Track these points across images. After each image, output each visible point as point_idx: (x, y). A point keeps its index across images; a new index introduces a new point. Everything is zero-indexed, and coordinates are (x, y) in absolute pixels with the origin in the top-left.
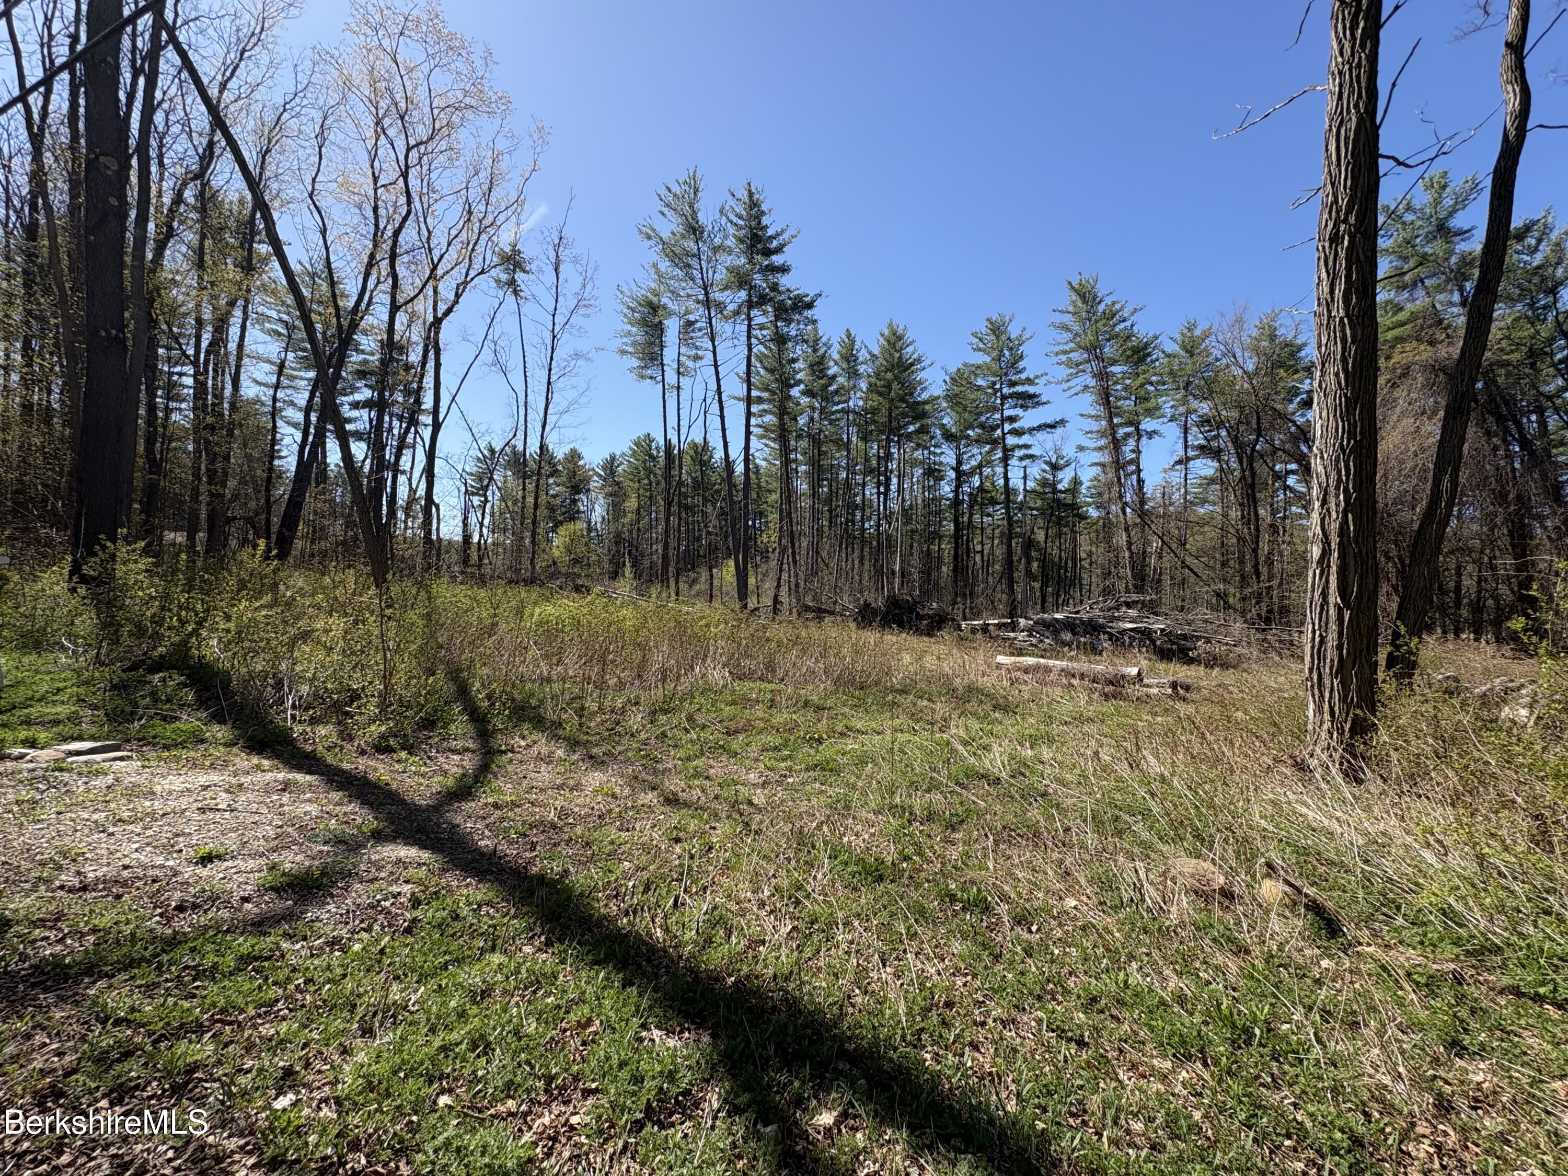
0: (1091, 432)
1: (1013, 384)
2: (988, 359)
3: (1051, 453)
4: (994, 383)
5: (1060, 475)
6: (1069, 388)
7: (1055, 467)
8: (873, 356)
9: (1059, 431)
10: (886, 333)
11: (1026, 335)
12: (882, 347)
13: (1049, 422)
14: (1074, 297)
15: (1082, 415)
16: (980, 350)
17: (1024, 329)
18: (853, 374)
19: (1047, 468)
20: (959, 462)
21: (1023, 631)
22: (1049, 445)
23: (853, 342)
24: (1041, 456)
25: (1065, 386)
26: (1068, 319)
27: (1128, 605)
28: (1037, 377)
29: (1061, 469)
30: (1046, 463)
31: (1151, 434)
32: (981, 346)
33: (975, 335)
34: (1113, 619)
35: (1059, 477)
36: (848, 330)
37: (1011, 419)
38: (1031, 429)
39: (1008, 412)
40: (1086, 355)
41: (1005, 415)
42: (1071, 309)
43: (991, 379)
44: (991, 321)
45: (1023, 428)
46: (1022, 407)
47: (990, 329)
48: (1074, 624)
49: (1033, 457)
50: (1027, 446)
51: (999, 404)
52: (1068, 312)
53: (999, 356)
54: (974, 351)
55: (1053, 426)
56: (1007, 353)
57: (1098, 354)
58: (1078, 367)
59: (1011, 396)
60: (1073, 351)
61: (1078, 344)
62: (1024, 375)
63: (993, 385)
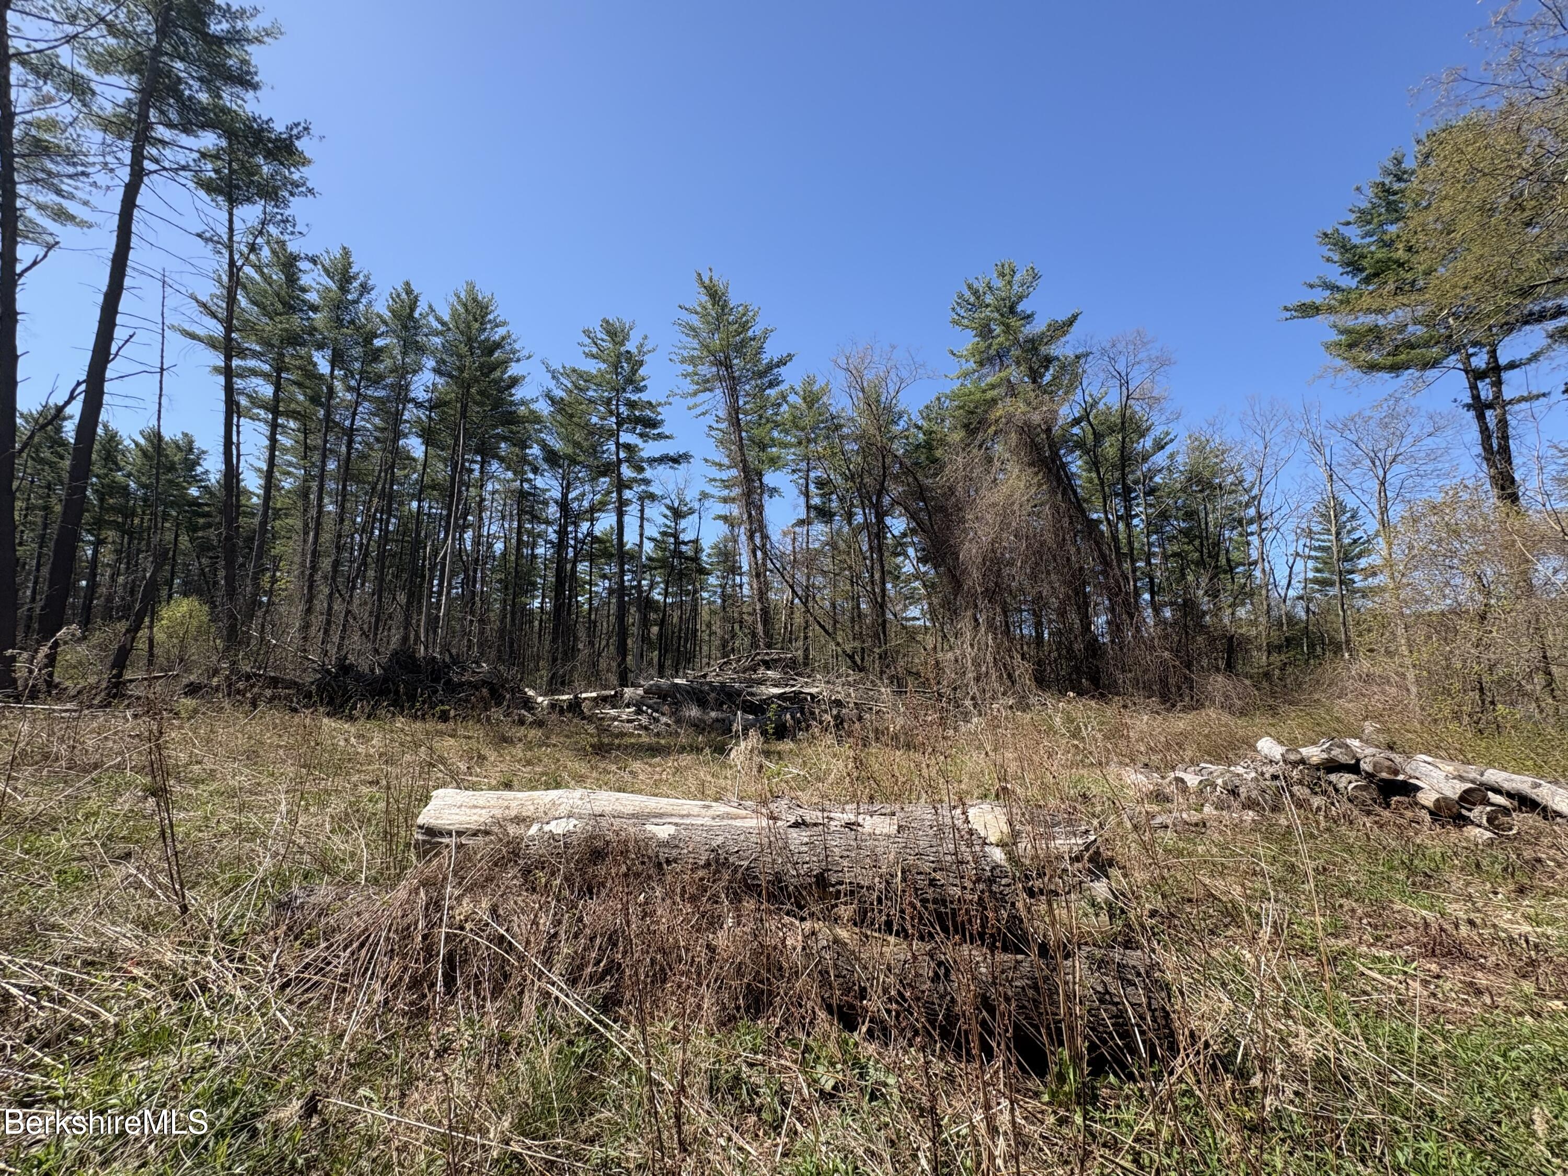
0: (715, 480)
1: (632, 405)
2: (603, 366)
3: (673, 497)
4: (610, 399)
5: (683, 523)
6: (695, 406)
7: (678, 514)
8: (443, 324)
9: (683, 466)
10: (463, 295)
11: (647, 344)
12: (455, 315)
13: (672, 454)
14: (705, 299)
15: (706, 461)
16: (594, 357)
17: (646, 337)
18: (411, 345)
19: (668, 513)
20: (565, 495)
21: (628, 706)
22: (671, 487)
23: (416, 299)
24: (662, 497)
25: (691, 401)
26: (695, 321)
27: (768, 665)
28: (660, 404)
29: (684, 517)
30: (668, 507)
31: (773, 491)
32: (595, 350)
33: (587, 333)
34: (752, 682)
35: (682, 527)
36: (407, 284)
37: (628, 447)
38: (652, 461)
39: (625, 438)
40: (714, 369)
41: (621, 441)
42: (699, 309)
43: (606, 394)
44: (607, 322)
45: (642, 460)
46: (641, 435)
47: (608, 333)
48: (701, 692)
49: (652, 497)
50: (647, 482)
51: (615, 427)
52: (697, 313)
53: (616, 366)
54: (587, 355)
55: (676, 460)
56: (625, 365)
57: (729, 367)
58: (705, 385)
59: (629, 419)
60: (700, 358)
61: (707, 347)
62: (644, 396)
63: (608, 402)
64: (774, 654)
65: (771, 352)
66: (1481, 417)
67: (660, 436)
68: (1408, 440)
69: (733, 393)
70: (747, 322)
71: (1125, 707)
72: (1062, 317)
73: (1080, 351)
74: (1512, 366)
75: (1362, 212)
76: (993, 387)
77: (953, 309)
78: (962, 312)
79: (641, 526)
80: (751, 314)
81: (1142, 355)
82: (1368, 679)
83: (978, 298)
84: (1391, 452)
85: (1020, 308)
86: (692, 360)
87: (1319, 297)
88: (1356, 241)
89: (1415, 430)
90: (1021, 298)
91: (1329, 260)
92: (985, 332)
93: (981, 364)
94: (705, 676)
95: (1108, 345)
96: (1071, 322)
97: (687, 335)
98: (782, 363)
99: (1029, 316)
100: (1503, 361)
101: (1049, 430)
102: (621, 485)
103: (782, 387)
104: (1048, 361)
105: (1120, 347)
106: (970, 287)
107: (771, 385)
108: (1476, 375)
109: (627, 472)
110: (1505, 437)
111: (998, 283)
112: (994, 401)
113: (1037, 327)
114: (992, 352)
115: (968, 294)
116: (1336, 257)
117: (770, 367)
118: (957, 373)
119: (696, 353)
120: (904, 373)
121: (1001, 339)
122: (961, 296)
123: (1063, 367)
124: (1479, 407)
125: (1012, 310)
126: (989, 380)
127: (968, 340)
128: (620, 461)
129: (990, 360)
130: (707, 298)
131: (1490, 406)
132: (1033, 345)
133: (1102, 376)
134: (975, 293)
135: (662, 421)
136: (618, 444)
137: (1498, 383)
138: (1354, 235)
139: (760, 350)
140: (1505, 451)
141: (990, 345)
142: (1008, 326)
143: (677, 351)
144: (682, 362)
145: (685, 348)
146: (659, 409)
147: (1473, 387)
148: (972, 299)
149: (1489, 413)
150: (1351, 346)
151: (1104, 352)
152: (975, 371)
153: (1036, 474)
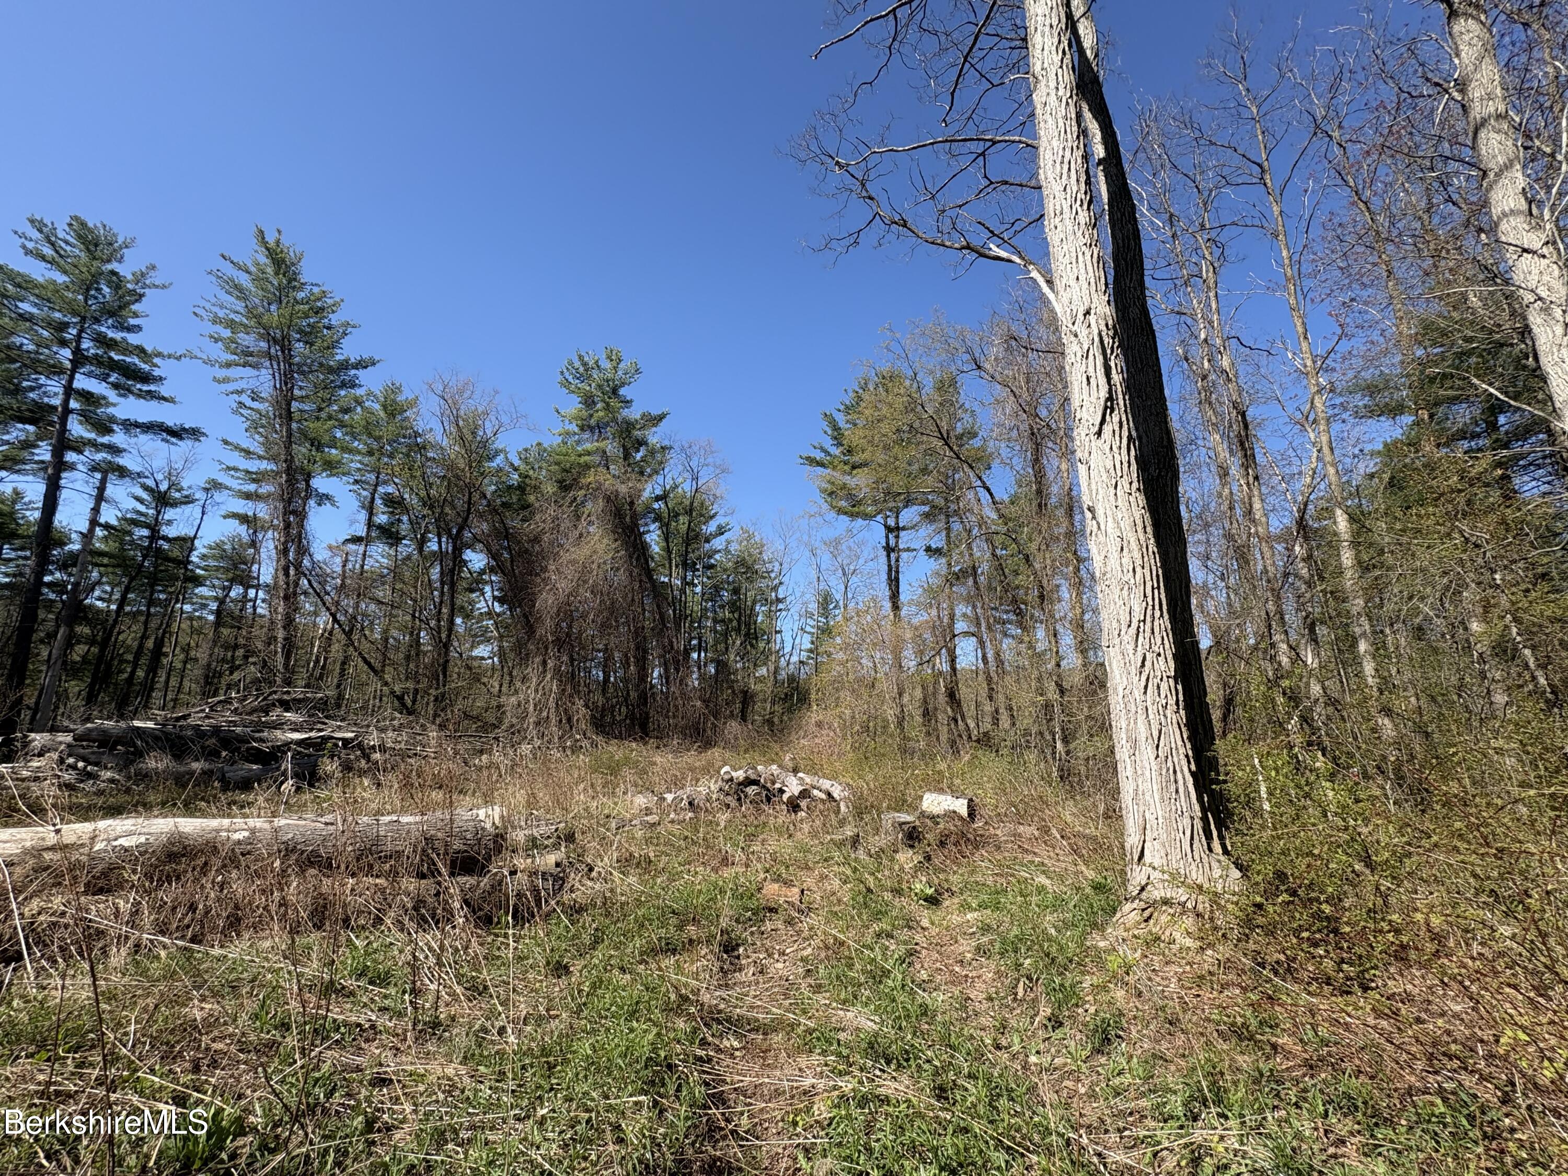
0: (236, 469)
1: (102, 340)
2: (61, 278)
3: (159, 477)
4: (64, 325)
5: (169, 514)
6: (226, 380)
7: (162, 500)
9: (185, 445)
11: (155, 278)
13: (170, 423)
14: (263, 259)
15: (226, 442)
16: (43, 258)
17: (153, 267)
19: (145, 495)
24: (139, 475)
25: (222, 373)
27: (286, 706)
28: (159, 355)
29: (175, 504)
30: (146, 488)
31: (323, 499)
35: (166, 517)
37: (86, 396)
38: (130, 426)
39: (81, 382)
40: (264, 345)
41: (76, 385)
42: (253, 269)
43: (57, 315)
44: (83, 224)
45: (112, 419)
46: (116, 386)
47: (79, 237)
48: (180, 737)
49: (122, 472)
50: (115, 450)
51: (68, 365)
52: (248, 272)
53: (88, 286)
54: (28, 252)
55: (177, 433)
56: (106, 290)
57: (286, 348)
58: (247, 358)
59: (97, 360)
60: (245, 326)
61: (258, 317)
62: (133, 339)
63: (62, 327)
64: (298, 692)
65: (349, 350)
66: (888, 556)
67: (151, 395)
68: (861, 561)
69: (287, 379)
70: (322, 309)
71: (658, 747)
72: (655, 412)
73: (666, 443)
74: (904, 529)
75: (847, 407)
76: (589, 453)
77: (562, 373)
78: (570, 378)
79: (96, 510)
80: (330, 301)
81: (710, 460)
82: (819, 725)
83: (587, 370)
84: (852, 568)
85: (622, 391)
86: (231, 325)
87: (819, 455)
88: (841, 425)
89: (865, 553)
90: (623, 384)
91: (825, 432)
92: (589, 401)
93: (582, 429)
94: (185, 717)
95: (686, 445)
96: (661, 418)
97: (230, 293)
98: (362, 364)
99: (628, 402)
100: (901, 525)
101: (632, 503)
102: (63, 444)
103: (359, 392)
104: (641, 443)
105: (695, 449)
106: (581, 358)
107: (343, 385)
108: (889, 529)
109: (77, 428)
110: (897, 572)
111: (606, 365)
112: (587, 467)
113: (634, 413)
114: (593, 422)
115: (577, 364)
116: (830, 432)
117: (345, 366)
118: (560, 430)
119: (237, 318)
120: (505, 419)
121: (601, 414)
122: (571, 363)
123: (652, 452)
124: (889, 549)
125: (615, 391)
126: (588, 446)
127: (573, 405)
128: (67, 411)
129: (592, 429)
130: (268, 261)
131: (893, 550)
132: (627, 427)
133: (681, 468)
134: (585, 364)
135: (161, 379)
136: (69, 391)
137: (897, 537)
138: (841, 419)
139: (334, 345)
140: (897, 580)
141: (591, 416)
142: (608, 404)
143: (208, 306)
144: (214, 322)
145: (222, 307)
146: (156, 360)
147: (887, 537)
148: (581, 370)
149: (892, 555)
150: (831, 494)
151: (683, 449)
152: (575, 434)
153: (616, 540)
